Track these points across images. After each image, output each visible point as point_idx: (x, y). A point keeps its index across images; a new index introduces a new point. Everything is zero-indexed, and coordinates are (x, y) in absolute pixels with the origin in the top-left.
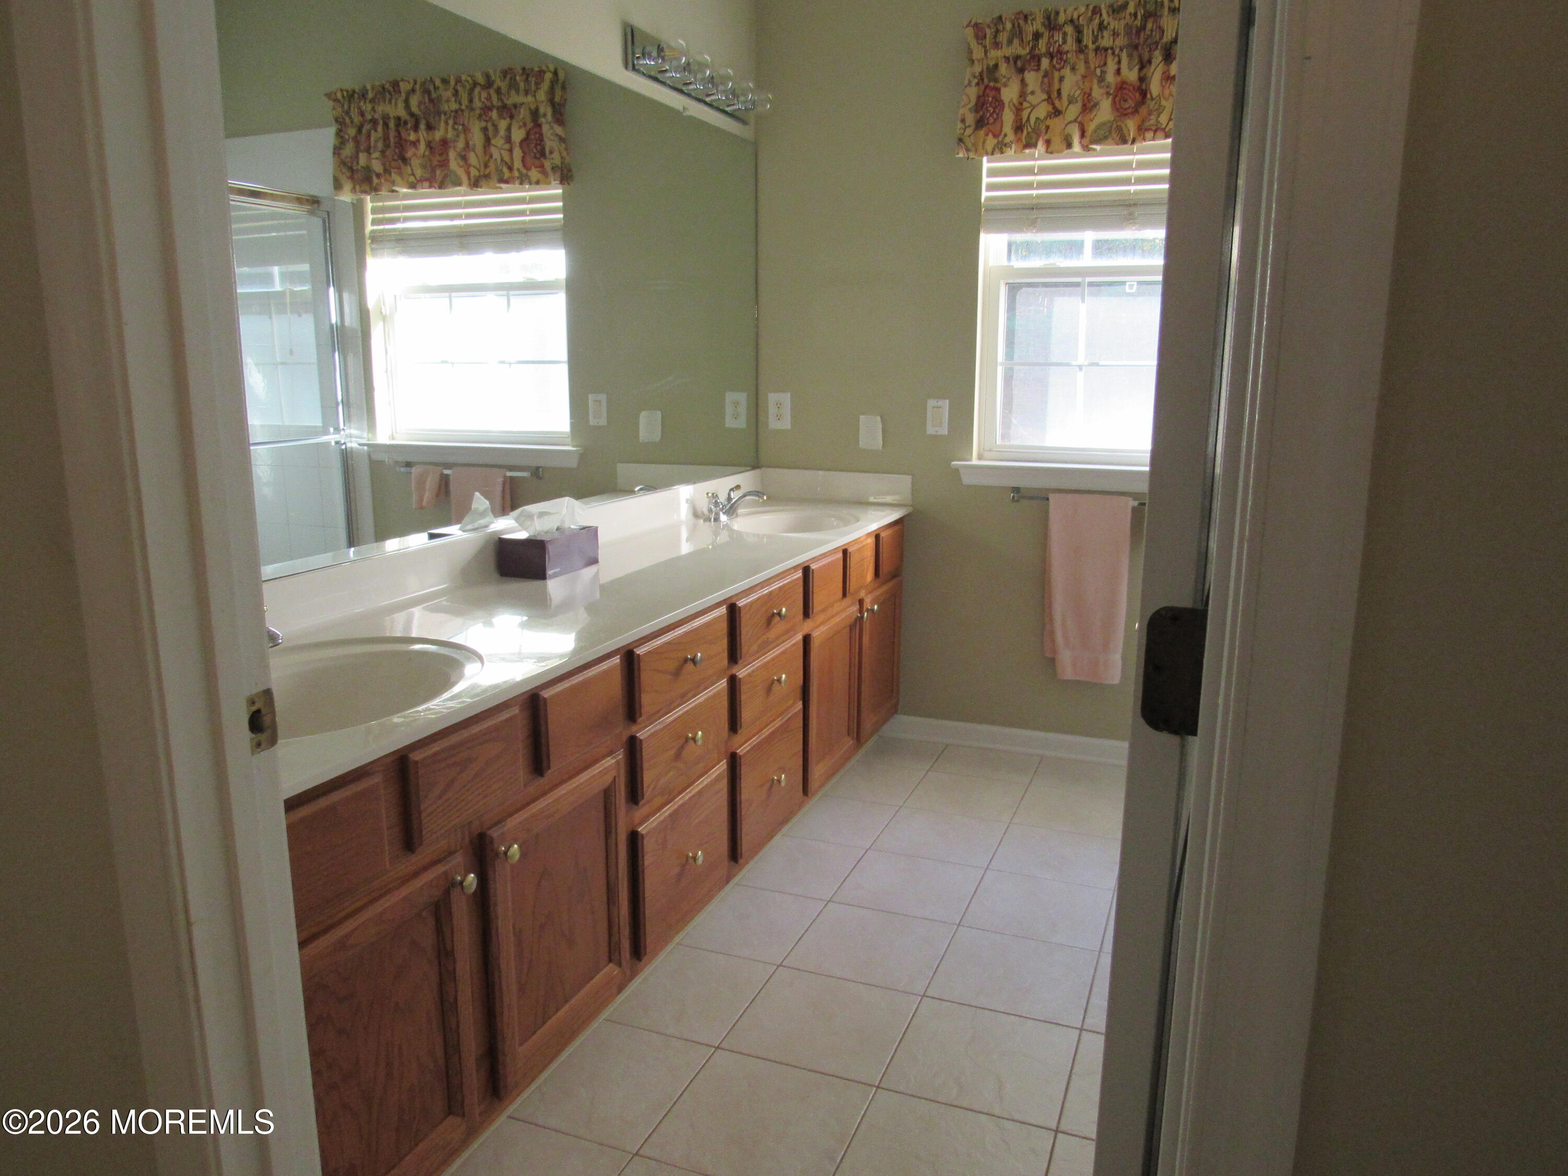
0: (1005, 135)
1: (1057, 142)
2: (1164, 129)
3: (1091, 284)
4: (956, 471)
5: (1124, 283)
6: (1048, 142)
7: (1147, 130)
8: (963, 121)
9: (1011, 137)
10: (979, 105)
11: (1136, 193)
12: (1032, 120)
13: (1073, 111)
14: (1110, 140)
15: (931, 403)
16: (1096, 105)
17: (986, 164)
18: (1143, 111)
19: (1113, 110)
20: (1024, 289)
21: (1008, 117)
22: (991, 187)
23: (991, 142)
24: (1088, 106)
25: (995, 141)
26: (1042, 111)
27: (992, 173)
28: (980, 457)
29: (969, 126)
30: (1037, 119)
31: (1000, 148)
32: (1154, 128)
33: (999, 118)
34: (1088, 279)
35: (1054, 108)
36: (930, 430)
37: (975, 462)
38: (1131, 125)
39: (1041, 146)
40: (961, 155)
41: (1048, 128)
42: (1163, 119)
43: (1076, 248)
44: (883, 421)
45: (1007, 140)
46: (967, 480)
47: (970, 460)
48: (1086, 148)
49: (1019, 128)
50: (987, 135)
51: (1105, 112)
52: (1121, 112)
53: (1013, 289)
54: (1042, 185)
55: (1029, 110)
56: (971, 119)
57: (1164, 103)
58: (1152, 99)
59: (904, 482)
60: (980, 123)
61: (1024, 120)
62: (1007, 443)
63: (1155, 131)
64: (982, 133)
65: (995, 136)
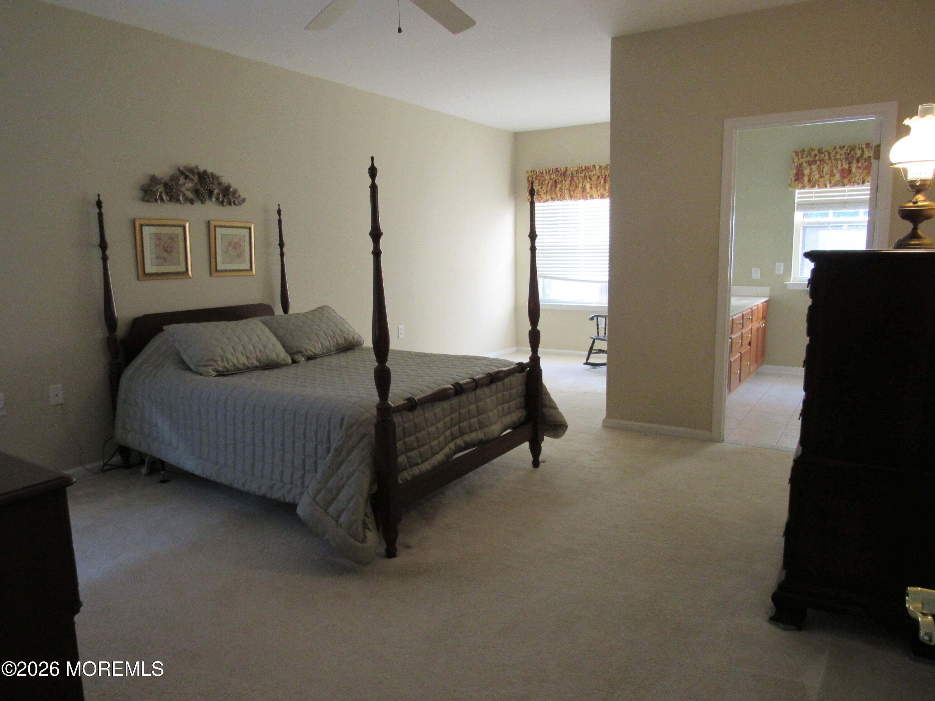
0: (805, 184)
1: (821, 185)
2: (857, 182)
3: (832, 226)
4: (786, 285)
5: (843, 226)
6: (819, 185)
7: (851, 182)
8: (791, 179)
9: (807, 184)
10: (797, 174)
11: (847, 199)
12: (814, 179)
13: (827, 177)
14: (839, 185)
15: (777, 264)
16: (834, 175)
17: (797, 191)
18: (850, 176)
19: (840, 176)
20: (808, 228)
21: (806, 179)
22: (798, 198)
23: (800, 185)
24: (832, 175)
25: (802, 185)
26: (817, 177)
27: (799, 194)
28: (793, 281)
29: (793, 181)
30: (816, 179)
31: (803, 187)
32: (853, 182)
33: (803, 178)
34: (831, 225)
35: (821, 175)
36: (777, 272)
37: (792, 282)
38: (846, 181)
39: (817, 187)
40: (790, 189)
41: (818, 181)
42: (856, 179)
43: (827, 215)
44: (760, 270)
45: (806, 185)
46: (789, 288)
47: (791, 281)
48: (831, 187)
49: (809, 181)
50: (798, 183)
51: (838, 177)
52: (843, 177)
53: (805, 228)
54: (815, 197)
55: (813, 177)
56: (793, 179)
57: (856, 174)
58: (853, 173)
59: (768, 289)
60: (796, 180)
61: (811, 179)
62: (802, 276)
63: (854, 183)
64: (797, 183)
65: (802, 184)
